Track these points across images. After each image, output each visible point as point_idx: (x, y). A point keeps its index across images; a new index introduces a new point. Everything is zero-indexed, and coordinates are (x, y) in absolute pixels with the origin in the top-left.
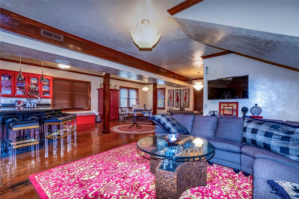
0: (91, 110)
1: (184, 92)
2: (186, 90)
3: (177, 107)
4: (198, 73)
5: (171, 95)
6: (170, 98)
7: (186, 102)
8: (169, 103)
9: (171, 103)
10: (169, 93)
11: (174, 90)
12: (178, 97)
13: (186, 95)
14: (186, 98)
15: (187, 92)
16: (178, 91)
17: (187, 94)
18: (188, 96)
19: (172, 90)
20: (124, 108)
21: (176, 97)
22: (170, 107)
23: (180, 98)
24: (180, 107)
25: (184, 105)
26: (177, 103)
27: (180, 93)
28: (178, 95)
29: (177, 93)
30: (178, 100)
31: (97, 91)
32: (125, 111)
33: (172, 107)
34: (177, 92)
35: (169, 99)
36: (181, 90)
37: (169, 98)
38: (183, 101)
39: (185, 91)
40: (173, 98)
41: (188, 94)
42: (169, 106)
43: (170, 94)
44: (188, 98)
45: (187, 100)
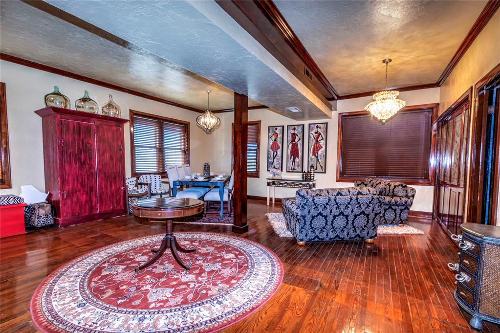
0: (10, 187)
1: (313, 132)
2: (317, 127)
3: (293, 171)
4: (385, 64)
5: (276, 140)
6: (275, 147)
7: (318, 160)
8: (271, 160)
9: (275, 160)
10: (271, 134)
11: (283, 127)
12: (295, 146)
13: (317, 141)
14: (317, 148)
15: (320, 131)
16: (294, 129)
17: (320, 138)
18: (322, 143)
19: (279, 128)
20: (145, 174)
21: (290, 146)
22: (275, 170)
23: (300, 147)
24: (301, 170)
25: (312, 166)
26: (294, 161)
27: (300, 136)
28: (296, 140)
29: (294, 135)
30: (294, 153)
31: (40, 119)
32: (147, 184)
33: (279, 171)
34: (293, 132)
35: (270, 150)
36: (303, 125)
37: (272, 148)
38: (311, 155)
39: (316, 130)
40: (281, 149)
41: (324, 137)
42: (271, 169)
43: (273, 138)
44: (324, 147)
45: (320, 152)
